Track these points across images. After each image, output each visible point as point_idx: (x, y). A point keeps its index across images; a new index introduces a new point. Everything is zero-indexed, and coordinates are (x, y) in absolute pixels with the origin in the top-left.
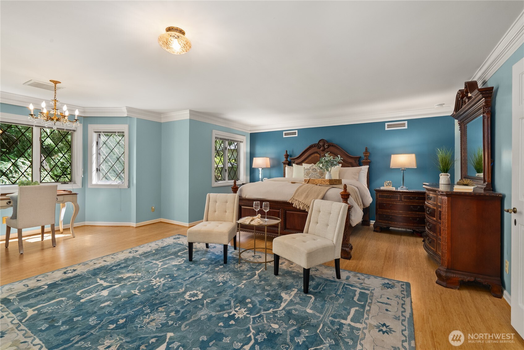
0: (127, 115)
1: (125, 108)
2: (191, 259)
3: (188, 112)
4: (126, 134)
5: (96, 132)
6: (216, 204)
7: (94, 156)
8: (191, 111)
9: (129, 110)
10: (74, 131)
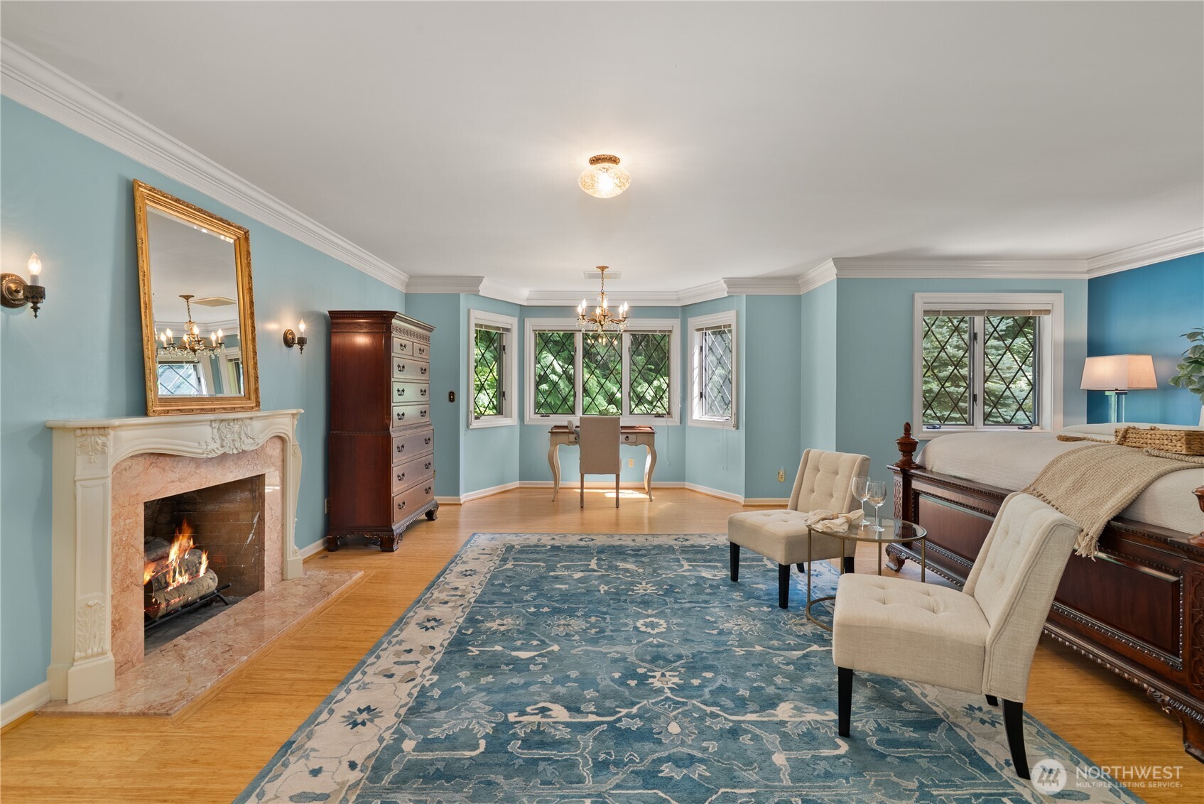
0: (728, 292)
1: (722, 281)
2: (735, 577)
3: (830, 264)
4: (734, 328)
5: (698, 330)
6: (816, 475)
7: (696, 372)
8: (833, 259)
9: (732, 283)
10: (670, 331)
